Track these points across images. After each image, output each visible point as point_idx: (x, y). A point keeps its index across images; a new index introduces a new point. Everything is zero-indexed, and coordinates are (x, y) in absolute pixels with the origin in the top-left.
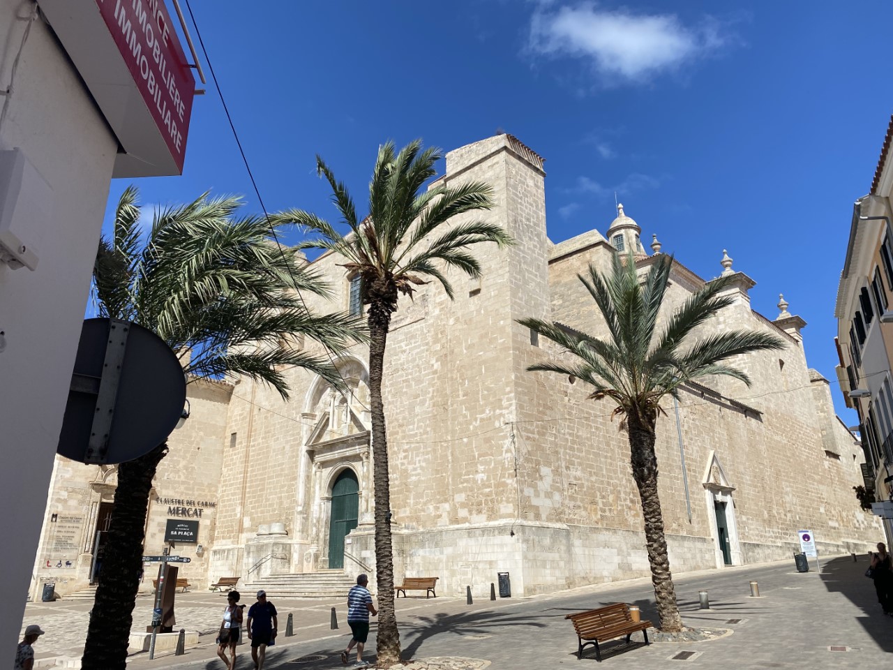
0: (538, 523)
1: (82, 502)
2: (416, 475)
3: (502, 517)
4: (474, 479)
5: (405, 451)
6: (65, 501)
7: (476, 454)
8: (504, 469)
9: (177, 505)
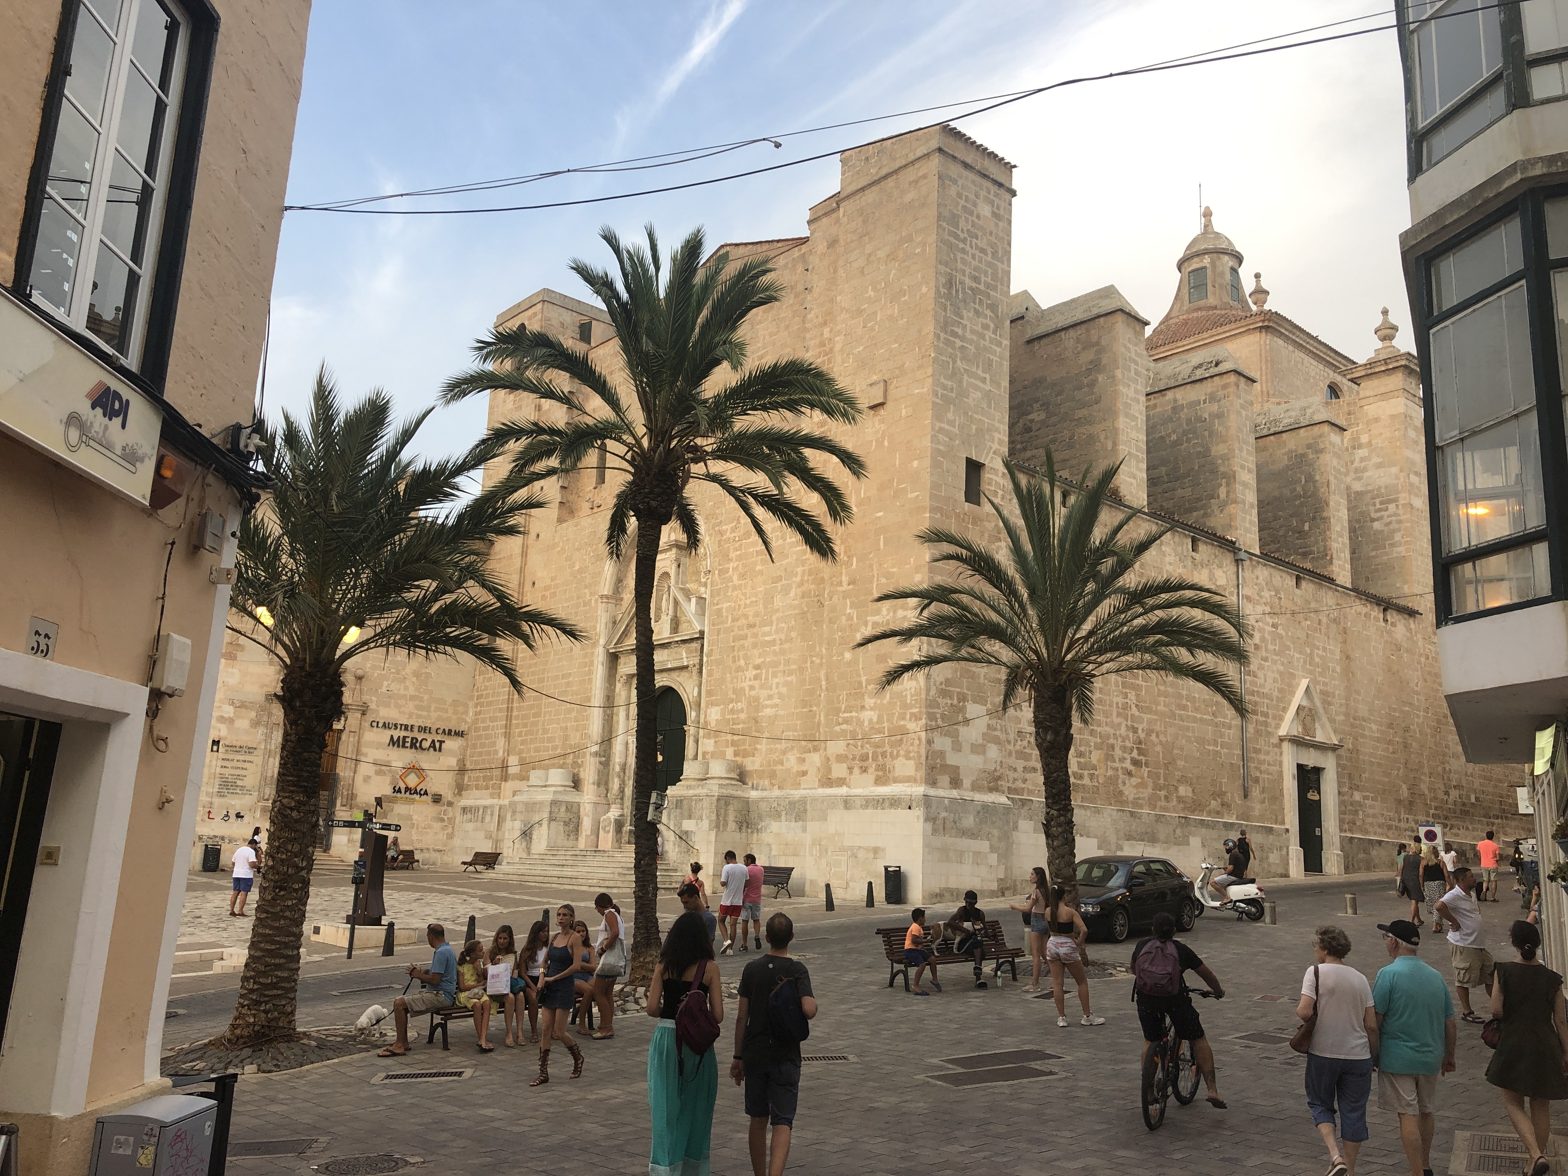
0: (955, 793)
1: (255, 724)
2: (772, 706)
3: (896, 781)
4: (858, 718)
5: (757, 667)
6: (231, 721)
7: (864, 679)
8: (905, 706)
9: (403, 733)
